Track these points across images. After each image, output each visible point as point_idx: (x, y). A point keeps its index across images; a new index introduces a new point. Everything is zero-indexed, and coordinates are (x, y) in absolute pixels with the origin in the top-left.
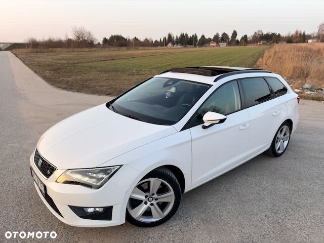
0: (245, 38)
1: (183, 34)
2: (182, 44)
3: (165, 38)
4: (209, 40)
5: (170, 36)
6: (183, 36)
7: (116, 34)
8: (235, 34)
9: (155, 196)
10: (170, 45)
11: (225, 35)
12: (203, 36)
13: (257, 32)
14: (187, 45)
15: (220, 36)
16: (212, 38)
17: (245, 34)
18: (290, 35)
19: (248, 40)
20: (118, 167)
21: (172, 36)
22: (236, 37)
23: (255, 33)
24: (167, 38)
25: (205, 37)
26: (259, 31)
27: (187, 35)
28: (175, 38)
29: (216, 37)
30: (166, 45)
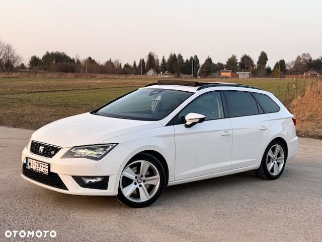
0: (281, 65)
1: (175, 56)
2: (173, 72)
3: (142, 61)
4: (220, 67)
5: (151, 57)
6: (173, 58)
7: (54, 51)
8: (263, 58)
9: (144, 178)
10: (151, 73)
11: (246, 59)
12: (209, 60)
13: (301, 55)
14: (182, 75)
15: (239, 61)
16: (225, 63)
17: (282, 59)
19: (287, 68)
20: (115, 145)
21: (155, 58)
22: (265, 63)
23: (299, 58)
24: (146, 61)
25: (212, 62)
26: (304, 55)
27: (180, 57)
28: (160, 62)
29: (232, 61)
30: (145, 72)
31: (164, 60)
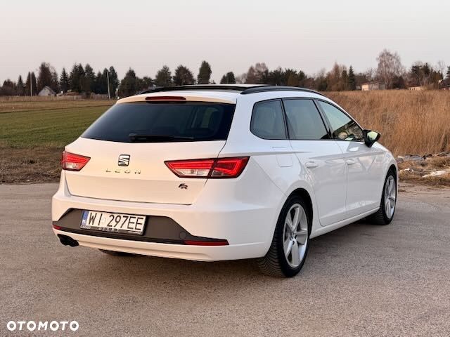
0: (229, 78)
1: (81, 67)
2: (79, 92)
3: (31, 76)
5: (45, 70)
6: (78, 71)
8: (206, 70)
10: (45, 92)
11: (182, 71)
12: (131, 74)
13: (254, 66)
14: (93, 94)
15: (173, 74)
16: (153, 78)
17: (230, 71)
18: (325, 76)
21: (52, 71)
22: (208, 77)
23: (251, 69)
24: (37, 75)
25: (137, 75)
26: (258, 65)
27: (89, 69)
28: (59, 77)
29: (164, 74)
30: (36, 91)
31: (64, 74)
